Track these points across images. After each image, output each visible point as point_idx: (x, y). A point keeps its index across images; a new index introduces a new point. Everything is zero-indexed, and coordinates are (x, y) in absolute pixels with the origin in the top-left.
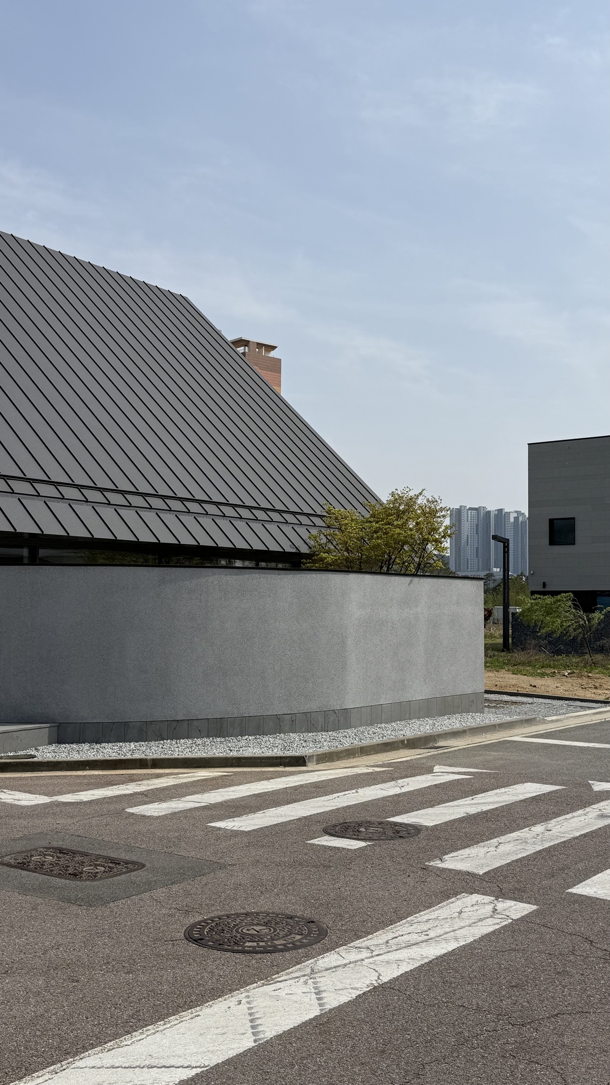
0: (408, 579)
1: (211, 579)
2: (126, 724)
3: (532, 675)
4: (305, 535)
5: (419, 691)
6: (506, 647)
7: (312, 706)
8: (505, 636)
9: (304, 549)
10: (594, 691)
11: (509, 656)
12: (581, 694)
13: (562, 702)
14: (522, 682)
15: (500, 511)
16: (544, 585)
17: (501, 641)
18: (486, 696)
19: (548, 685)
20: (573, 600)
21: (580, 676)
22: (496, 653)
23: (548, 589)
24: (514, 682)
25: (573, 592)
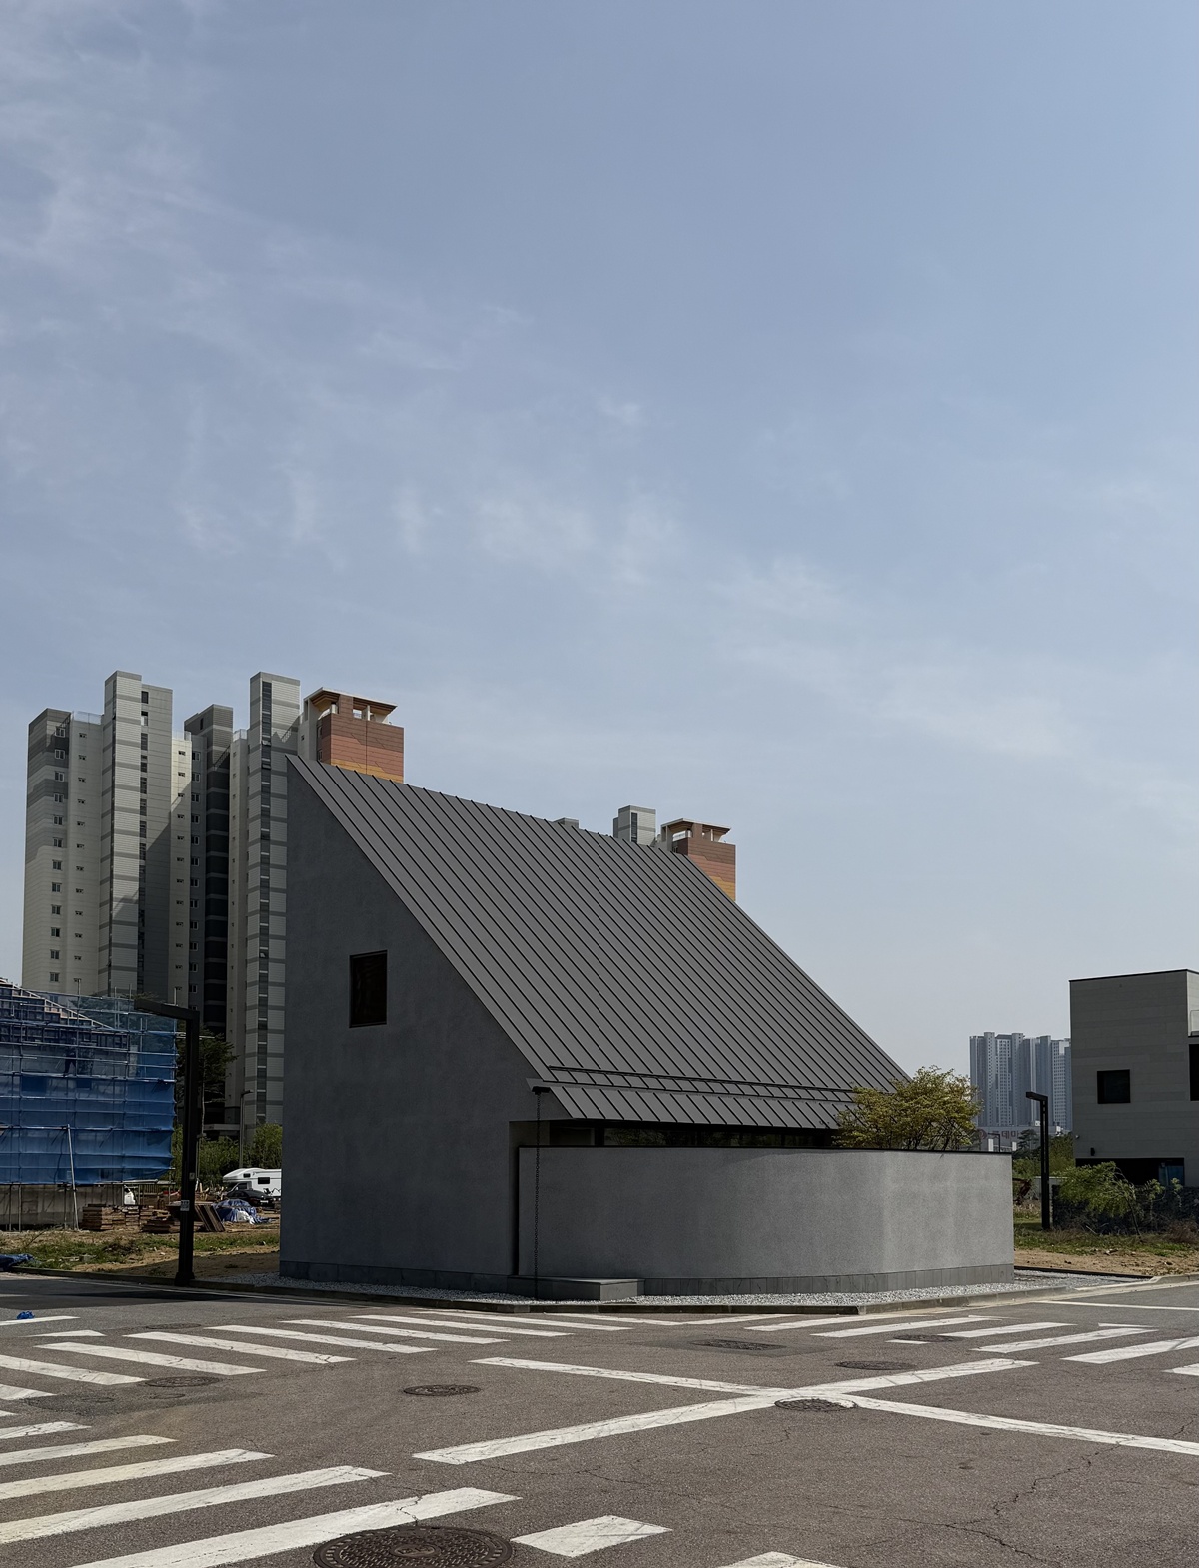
0: (939, 1155)
1: (766, 1158)
2: (700, 1281)
3: (1069, 1253)
4: (833, 1112)
5: (950, 1261)
6: (1045, 1226)
7: (854, 1270)
8: (1045, 1214)
9: (833, 1126)
10: (1136, 1268)
11: (1046, 1235)
12: (1119, 1270)
13: (1094, 1278)
14: (1057, 1259)
15: (1044, 1039)
16: (1093, 1152)
17: (1040, 1221)
18: (1015, 1271)
19: (1087, 1262)
20: (1116, 1171)
21: (1123, 1254)
22: (1031, 1232)
23: (1097, 1157)
24: (1048, 1259)
25: (1118, 1162)
